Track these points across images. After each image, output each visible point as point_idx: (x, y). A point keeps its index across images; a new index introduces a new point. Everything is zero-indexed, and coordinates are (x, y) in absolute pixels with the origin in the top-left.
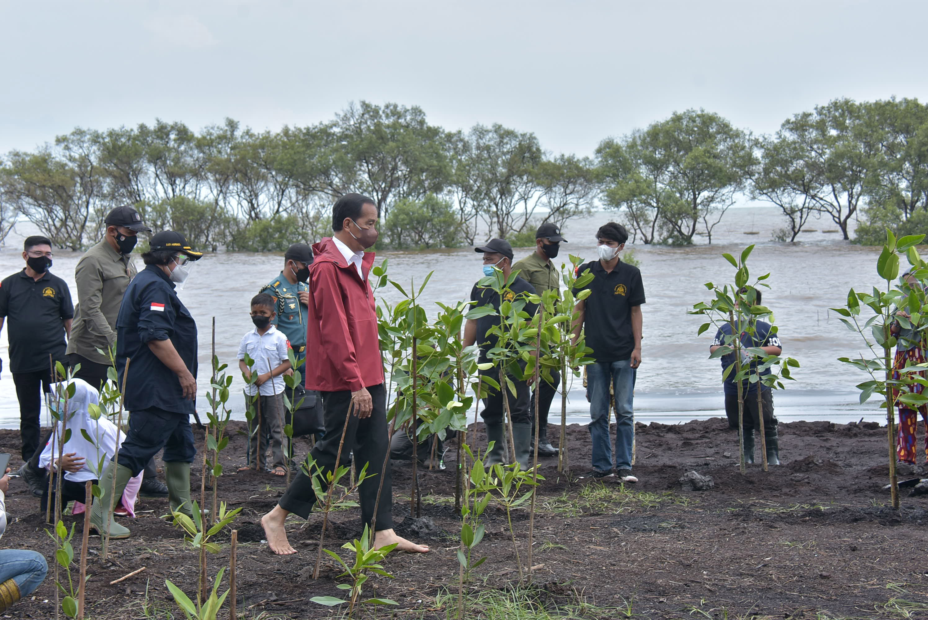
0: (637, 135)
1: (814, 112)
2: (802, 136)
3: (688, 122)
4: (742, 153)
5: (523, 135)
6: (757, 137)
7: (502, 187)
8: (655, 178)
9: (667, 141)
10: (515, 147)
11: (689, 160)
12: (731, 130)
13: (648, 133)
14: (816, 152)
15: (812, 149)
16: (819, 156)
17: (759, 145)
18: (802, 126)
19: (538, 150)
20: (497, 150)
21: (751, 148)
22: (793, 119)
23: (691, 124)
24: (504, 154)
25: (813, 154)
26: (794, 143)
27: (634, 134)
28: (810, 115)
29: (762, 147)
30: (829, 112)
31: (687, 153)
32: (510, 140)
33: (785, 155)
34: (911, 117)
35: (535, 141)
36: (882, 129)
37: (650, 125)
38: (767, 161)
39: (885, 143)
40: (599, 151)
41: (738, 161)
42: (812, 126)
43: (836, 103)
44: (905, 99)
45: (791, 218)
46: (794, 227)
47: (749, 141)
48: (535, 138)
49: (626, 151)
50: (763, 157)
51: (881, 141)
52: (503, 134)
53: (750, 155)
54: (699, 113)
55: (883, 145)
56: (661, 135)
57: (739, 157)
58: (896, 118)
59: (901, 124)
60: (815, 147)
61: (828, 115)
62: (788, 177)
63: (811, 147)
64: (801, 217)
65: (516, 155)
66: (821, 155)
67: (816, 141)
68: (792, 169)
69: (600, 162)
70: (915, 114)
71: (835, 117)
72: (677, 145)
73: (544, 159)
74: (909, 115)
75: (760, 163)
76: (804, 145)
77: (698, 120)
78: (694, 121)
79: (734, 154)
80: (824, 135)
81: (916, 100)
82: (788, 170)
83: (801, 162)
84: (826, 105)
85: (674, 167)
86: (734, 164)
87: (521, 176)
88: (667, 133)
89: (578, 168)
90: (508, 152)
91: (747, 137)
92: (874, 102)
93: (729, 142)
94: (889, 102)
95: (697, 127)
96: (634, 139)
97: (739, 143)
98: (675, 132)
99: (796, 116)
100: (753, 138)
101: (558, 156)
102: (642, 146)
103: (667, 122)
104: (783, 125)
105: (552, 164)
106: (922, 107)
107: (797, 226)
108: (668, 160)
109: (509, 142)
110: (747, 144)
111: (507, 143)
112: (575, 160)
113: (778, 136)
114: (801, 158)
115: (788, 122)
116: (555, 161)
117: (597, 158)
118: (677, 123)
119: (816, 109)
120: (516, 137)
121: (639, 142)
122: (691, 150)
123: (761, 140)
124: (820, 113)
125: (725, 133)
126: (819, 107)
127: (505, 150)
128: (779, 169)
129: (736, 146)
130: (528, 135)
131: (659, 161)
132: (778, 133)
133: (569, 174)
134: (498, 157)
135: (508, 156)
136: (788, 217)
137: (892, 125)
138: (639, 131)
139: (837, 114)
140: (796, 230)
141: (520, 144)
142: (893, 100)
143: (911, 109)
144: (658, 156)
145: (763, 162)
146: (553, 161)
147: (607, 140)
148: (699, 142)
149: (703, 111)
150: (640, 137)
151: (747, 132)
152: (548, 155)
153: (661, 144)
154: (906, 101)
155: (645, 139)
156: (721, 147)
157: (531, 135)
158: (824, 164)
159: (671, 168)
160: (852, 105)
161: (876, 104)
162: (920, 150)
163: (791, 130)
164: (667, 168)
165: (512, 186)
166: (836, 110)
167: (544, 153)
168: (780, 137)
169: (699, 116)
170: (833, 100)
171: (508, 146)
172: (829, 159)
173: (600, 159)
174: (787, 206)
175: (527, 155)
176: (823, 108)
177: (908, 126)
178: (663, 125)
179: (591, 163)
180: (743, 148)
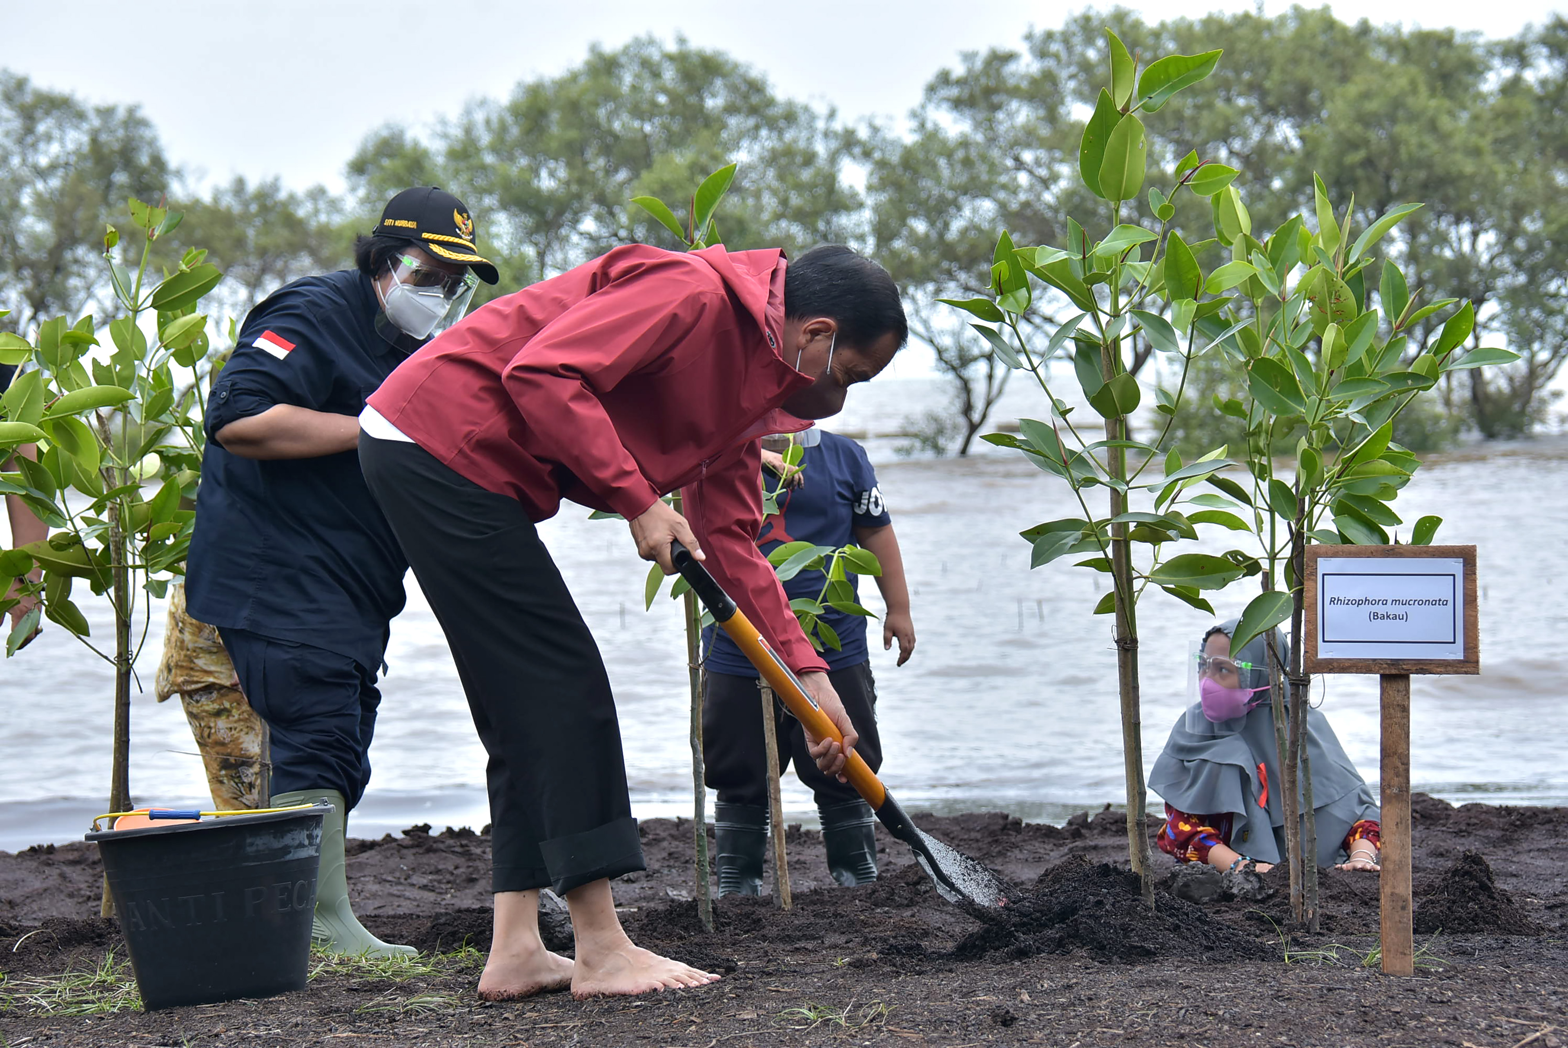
0: (479, 117)
1: (1023, 48)
2: (988, 125)
3: (637, 76)
4: (806, 175)
5: (106, 113)
6: (850, 125)
7: (38, 283)
8: (541, 255)
9: (573, 134)
10: (77, 152)
11: (642, 196)
12: (771, 102)
13: (515, 110)
14: (1031, 172)
15: (1020, 165)
16: (1039, 187)
17: (857, 150)
18: (988, 92)
19: (158, 163)
20: (16, 161)
21: (833, 158)
22: (959, 70)
23: (648, 86)
24: (42, 173)
25: (1023, 178)
26: (965, 143)
27: (468, 112)
28: (1010, 57)
29: (867, 154)
30: (1069, 47)
31: (636, 175)
32: (60, 127)
33: (938, 180)
34: (1311, 62)
35: (147, 133)
36: (1228, 100)
37: (519, 84)
38: (883, 197)
39: (1237, 145)
40: (359, 167)
41: (795, 200)
42: (1015, 92)
43: (1087, 19)
44: (1296, 9)
45: (960, 377)
46: (968, 409)
47: (826, 134)
48: (144, 123)
49: (445, 168)
50: (870, 188)
51: (1225, 136)
52: (34, 106)
53: (830, 181)
54: (672, 47)
55: (1231, 152)
56: (555, 116)
57: (799, 187)
58: (1268, 64)
59: (1284, 83)
60: (1028, 156)
61: (1064, 55)
62: (948, 251)
63: (1017, 159)
64: (990, 377)
65: (81, 177)
66: (1046, 183)
67: (1028, 139)
68: (957, 225)
69: (363, 201)
70: (1324, 53)
71: (1086, 67)
72: (606, 150)
73: (177, 190)
74: (1307, 55)
75: (861, 206)
76: (995, 153)
77: (669, 74)
78: (656, 75)
79: (781, 177)
80: (1052, 117)
81: (1326, 9)
82: (946, 226)
83: (987, 206)
84: (1058, 26)
85: (598, 218)
86: (785, 212)
87: (101, 246)
88: (574, 107)
89: (291, 222)
90: (53, 167)
91: (820, 125)
92: (1204, 16)
93: (767, 140)
94: (1247, 17)
95: (664, 91)
96: (468, 130)
97: (795, 141)
98: (597, 105)
99: (968, 57)
100: (838, 126)
101: (225, 182)
102: (494, 149)
103: (574, 77)
104: (931, 89)
105: (206, 209)
106: (1344, 30)
107: (979, 404)
108: (579, 197)
109: (56, 133)
110: (821, 148)
111: (49, 138)
112: (282, 195)
113: (914, 124)
114: (983, 190)
115: (944, 78)
116: (216, 199)
117: (353, 189)
118: (604, 79)
119: (1029, 37)
120: (81, 116)
121: (485, 138)
122: (649, 166)
123: (863, 133)
124: (1042, 53)
125: (753, 111)
126: (1039, 30)
127: (43, 161)
128: (920, 226)
129: (789, 152)
130: (121, 113)
131: (550, 198)
132: (914, 115)
133: (264, 241)
134: (19, 183)
135: (55, 183)
136: (950, 376)
137: (1254, 88)
138: (483, 103)
139: (1092, 54)
140: (976, 417)
141: (94, 141)
142: (1260, 9)
143: (1314, 36)
144: (546, 183)
145: (870, 201)
146: (206, 198)
147: (385, 133)
148: (674, 141)
149: (682, 41)
150: (488, 122)
151: (820, 109)
152: (191, 181)
153: (554, 145)
154: (1299, 14)
155: (503, 128)
156: (741, 157)
157: (131, 111)
158: (1055, 210)
159: (588, 224)
160: (1137, 25)
161: (1208, 22)
162: (1340, 164)
163: (957, 104)
164: (575, 221)
165: (74, 282)
166: (1089, 41)
167: (179, 174)
168: (922, 126)
169: (670, 58)
170: (1078, 12)
171: (55, 148)
172: (1069, 195)
173: (362, 192)
174: (946, 341)
175: (120, 178)
176: (1049, 36)
177: (1304, 89)
178: (561, 85)
179: (334, 205)
180: (809, 158)
